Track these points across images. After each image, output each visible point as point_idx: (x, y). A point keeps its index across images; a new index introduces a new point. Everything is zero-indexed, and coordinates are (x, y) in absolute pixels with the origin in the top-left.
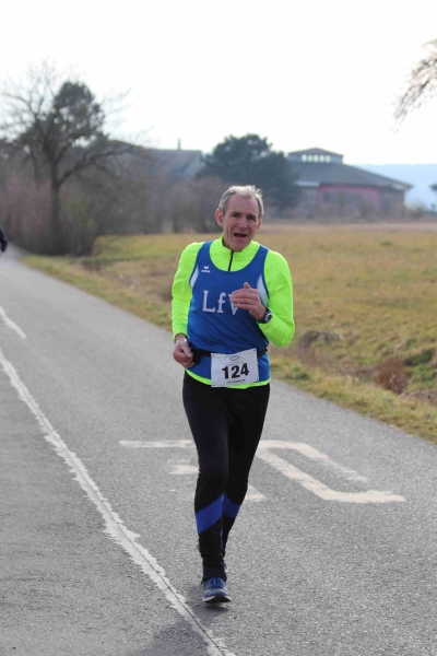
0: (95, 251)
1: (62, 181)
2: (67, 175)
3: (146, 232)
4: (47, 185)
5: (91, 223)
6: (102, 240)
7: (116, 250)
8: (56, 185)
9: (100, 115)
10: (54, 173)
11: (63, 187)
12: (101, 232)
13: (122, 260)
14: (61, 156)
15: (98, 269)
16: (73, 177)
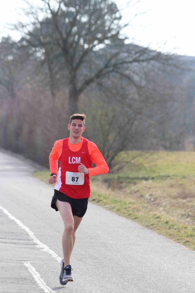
0: (116, 168)
1: (81, 90)
2: (88, 82)
3: (166, 148)
4: (64, 93)
5: (112, 136)
7: (139, 167)
8: (75, 94)
9: (117, 15)
10: (73, 81)
11: (82, 96)
12: (123, 147)
13: (146, 179)
14: (81, 62)
15: (121, 188)
16: (93, 85)
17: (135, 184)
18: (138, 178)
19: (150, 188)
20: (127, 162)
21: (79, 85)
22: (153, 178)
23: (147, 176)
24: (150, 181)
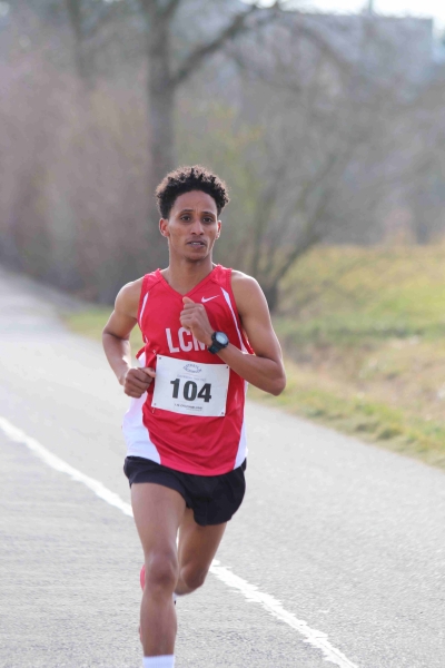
6: (317, 265)
8: (164, 87)
11: (182, 96)
13: (401, 334)
17: (368, 349)
18: (373, 333)
19: (428, 365)
20: (327, 284)
21: (175, 66)
22: (419, 332)
23: (400, 324)
24: (413, 341)
